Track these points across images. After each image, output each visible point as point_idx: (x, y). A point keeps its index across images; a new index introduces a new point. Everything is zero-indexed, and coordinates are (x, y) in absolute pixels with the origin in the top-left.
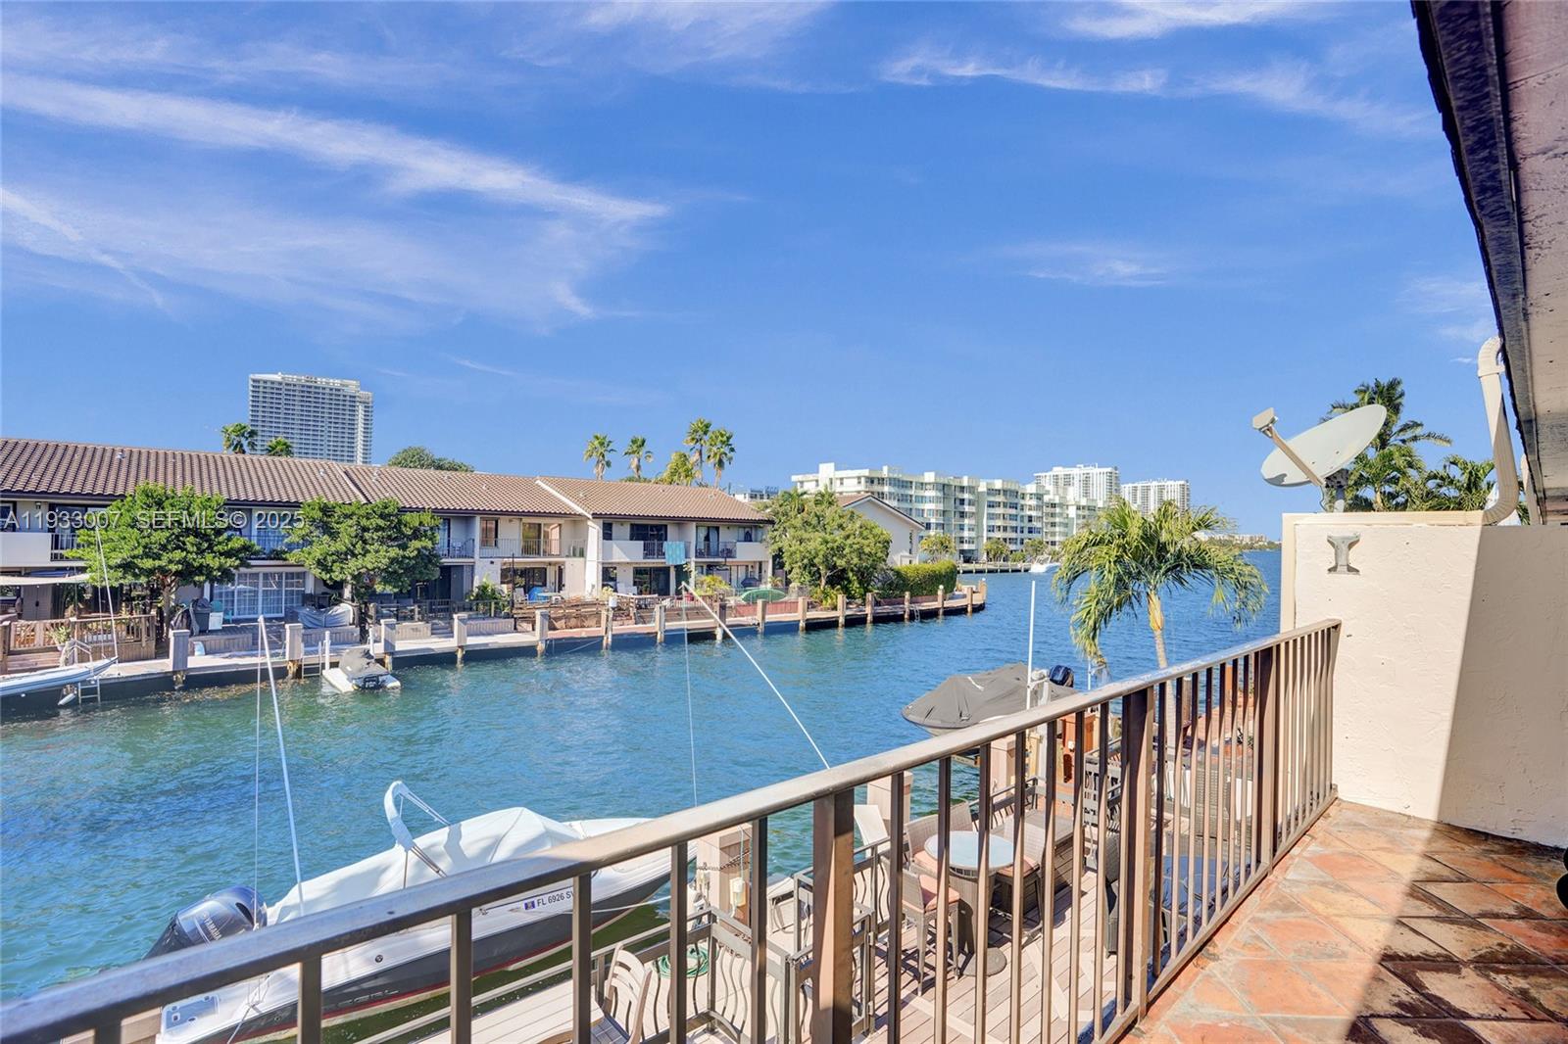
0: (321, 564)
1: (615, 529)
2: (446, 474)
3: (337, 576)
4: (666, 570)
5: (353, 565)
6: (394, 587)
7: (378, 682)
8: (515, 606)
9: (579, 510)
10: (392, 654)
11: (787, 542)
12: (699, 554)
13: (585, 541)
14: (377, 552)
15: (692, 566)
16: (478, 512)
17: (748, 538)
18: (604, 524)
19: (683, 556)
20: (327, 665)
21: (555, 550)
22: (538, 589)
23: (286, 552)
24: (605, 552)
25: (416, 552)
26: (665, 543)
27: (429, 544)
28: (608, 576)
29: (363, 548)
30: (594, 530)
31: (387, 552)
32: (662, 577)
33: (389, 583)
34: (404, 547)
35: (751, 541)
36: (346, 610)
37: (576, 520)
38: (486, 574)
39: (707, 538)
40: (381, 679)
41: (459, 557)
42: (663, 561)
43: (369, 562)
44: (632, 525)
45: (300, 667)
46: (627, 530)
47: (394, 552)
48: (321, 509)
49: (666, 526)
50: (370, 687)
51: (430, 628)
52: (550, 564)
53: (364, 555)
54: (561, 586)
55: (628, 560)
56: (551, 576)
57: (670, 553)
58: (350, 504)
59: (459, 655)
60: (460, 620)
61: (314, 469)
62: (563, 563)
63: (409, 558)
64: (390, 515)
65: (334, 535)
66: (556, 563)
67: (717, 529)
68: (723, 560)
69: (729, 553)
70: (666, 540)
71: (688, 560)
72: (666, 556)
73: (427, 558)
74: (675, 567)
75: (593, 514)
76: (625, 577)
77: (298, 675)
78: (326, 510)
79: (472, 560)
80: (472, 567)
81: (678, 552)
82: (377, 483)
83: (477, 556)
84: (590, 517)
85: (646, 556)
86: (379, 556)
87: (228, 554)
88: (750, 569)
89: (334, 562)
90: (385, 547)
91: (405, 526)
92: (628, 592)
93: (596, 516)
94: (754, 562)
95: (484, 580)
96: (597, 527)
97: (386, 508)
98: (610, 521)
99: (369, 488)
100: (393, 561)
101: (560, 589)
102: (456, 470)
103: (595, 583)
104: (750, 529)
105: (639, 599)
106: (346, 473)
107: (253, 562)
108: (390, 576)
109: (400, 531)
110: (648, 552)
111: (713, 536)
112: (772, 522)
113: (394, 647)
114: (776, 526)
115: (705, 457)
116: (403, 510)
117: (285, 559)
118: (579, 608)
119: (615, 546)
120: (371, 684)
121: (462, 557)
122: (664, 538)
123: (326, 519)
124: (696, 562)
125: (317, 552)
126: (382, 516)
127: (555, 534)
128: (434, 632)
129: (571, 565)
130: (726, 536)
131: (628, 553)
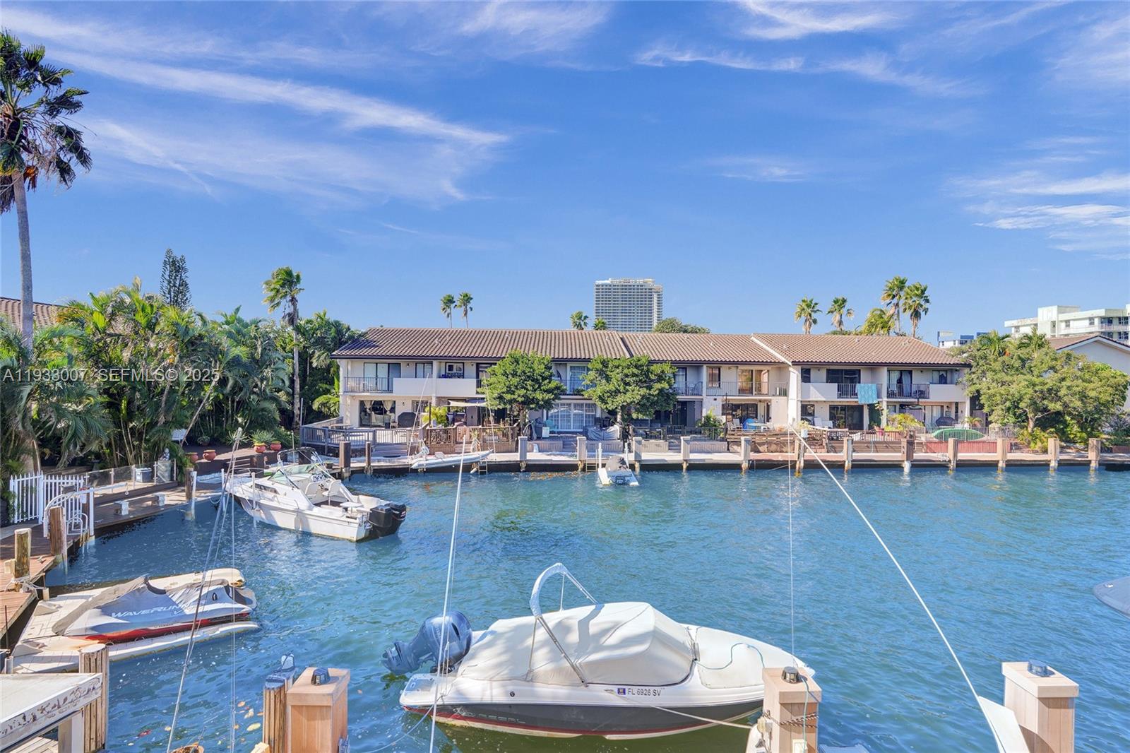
0: (601, 399)
1: (813, 373)
2: (686, 335)
3: (611, 407)
4: (860, 408)
5: (620, 399)
6: (644, 415)
7: (624, 480)
8: (728, 432)
9: (782, 359)
10: (639, 461)
11: (986, 385)
12: (891, 394)
13: (788, 383)
14: (633, 391)
15: (884, 406)
16: (705, 362)
17: (943, 380)
18: (802, 370)
19: (875, 396)
20: (600, 465)
21: (765, 390)
22: (750, 420)
23: (584, 390)
24: (803, 392)
25: (657, 392)
26: (858, 385)
27: (666, 386)
28: (807, 411)
29: (625, 388)
30: (794, 375)
31: (639, 391)
32: (856, 414)
33: (641, 412)
34: (650, 388)
35: (946, 383)
36: (616, 429)
37: (780, 367)
38: (711, 408)
39: (900, 381)
40: (626, 479)
41: (692, 395)
42: (856, 400)
43: (628, 398)
44: (828, 371)
45: (585, 465)
46: (824, 373)
47: (644, 391)
48: (602, 363)
49: (860, 370)
50: (620, 483)
51: (667, 445)
52: (760, 401)
53: (625, 393)
54: (768, 419)
55: (824, 399)
56: (761, 410)
57: (863, 393)
58: (619, 359)
59: (685, 466)
60: (685, 441)
61: (603, 336)
62: (770, 401)
63: (653, 395)
64: (641, 366)
65: (608, 379)
66: (765, 401)
67: (910, 372)
68: (916, 400)
69: (922, 394)
70: (859, 382)
71: (880, 400)
72: (859, 397)
73: (665, 396)
74: (868, 405)
75: (793, 362)
76: (822, 414)
77: (583, 470)
78: (605, 363)
79: (700, 397)
80: (701, 402)
81: (870, 393)
82: (640, 344)
83: (704, 395)
84: (790, 364)
85: (840, 396)
86: (635, 394)
87: (548, 391)
88: (945, 409)
89: (608, 397)
90: (638, 388)
91: (652, 373)
92: (823, 425)
93: (795, 363)
94: (951, 403)
95: (709, 412)
96: (797, 373)
97: (639, 360)
98: (808, 367)
99: (635, 349)
100: (643, 397)
101: (768, 421)
102: (696, 332)
103: (795, 417)
104: (945, 373)
105: (831, 432)
106: (622, 339)
107: (562, 397)
108: (642, 407)
109: (647, 377)
110: (842, 392)
111: (905, 379)
112: (969, 366)
113: (640, 457)
114: (973, 370)
115: (901, 310)
116: (651, 362)
117: (583, 395)
118: (779, 437)
119: (812, 388)
120: (621, 482)
121: (694, 395)
122: (857, 380)
123: (604, 370)
124: (887, 402)
125: (599, 391)
126: (636, 367)
127: (765, 378)
128: (671, 448)
129: (777, 402)
130: (918, 379)
131: (824, 393)
